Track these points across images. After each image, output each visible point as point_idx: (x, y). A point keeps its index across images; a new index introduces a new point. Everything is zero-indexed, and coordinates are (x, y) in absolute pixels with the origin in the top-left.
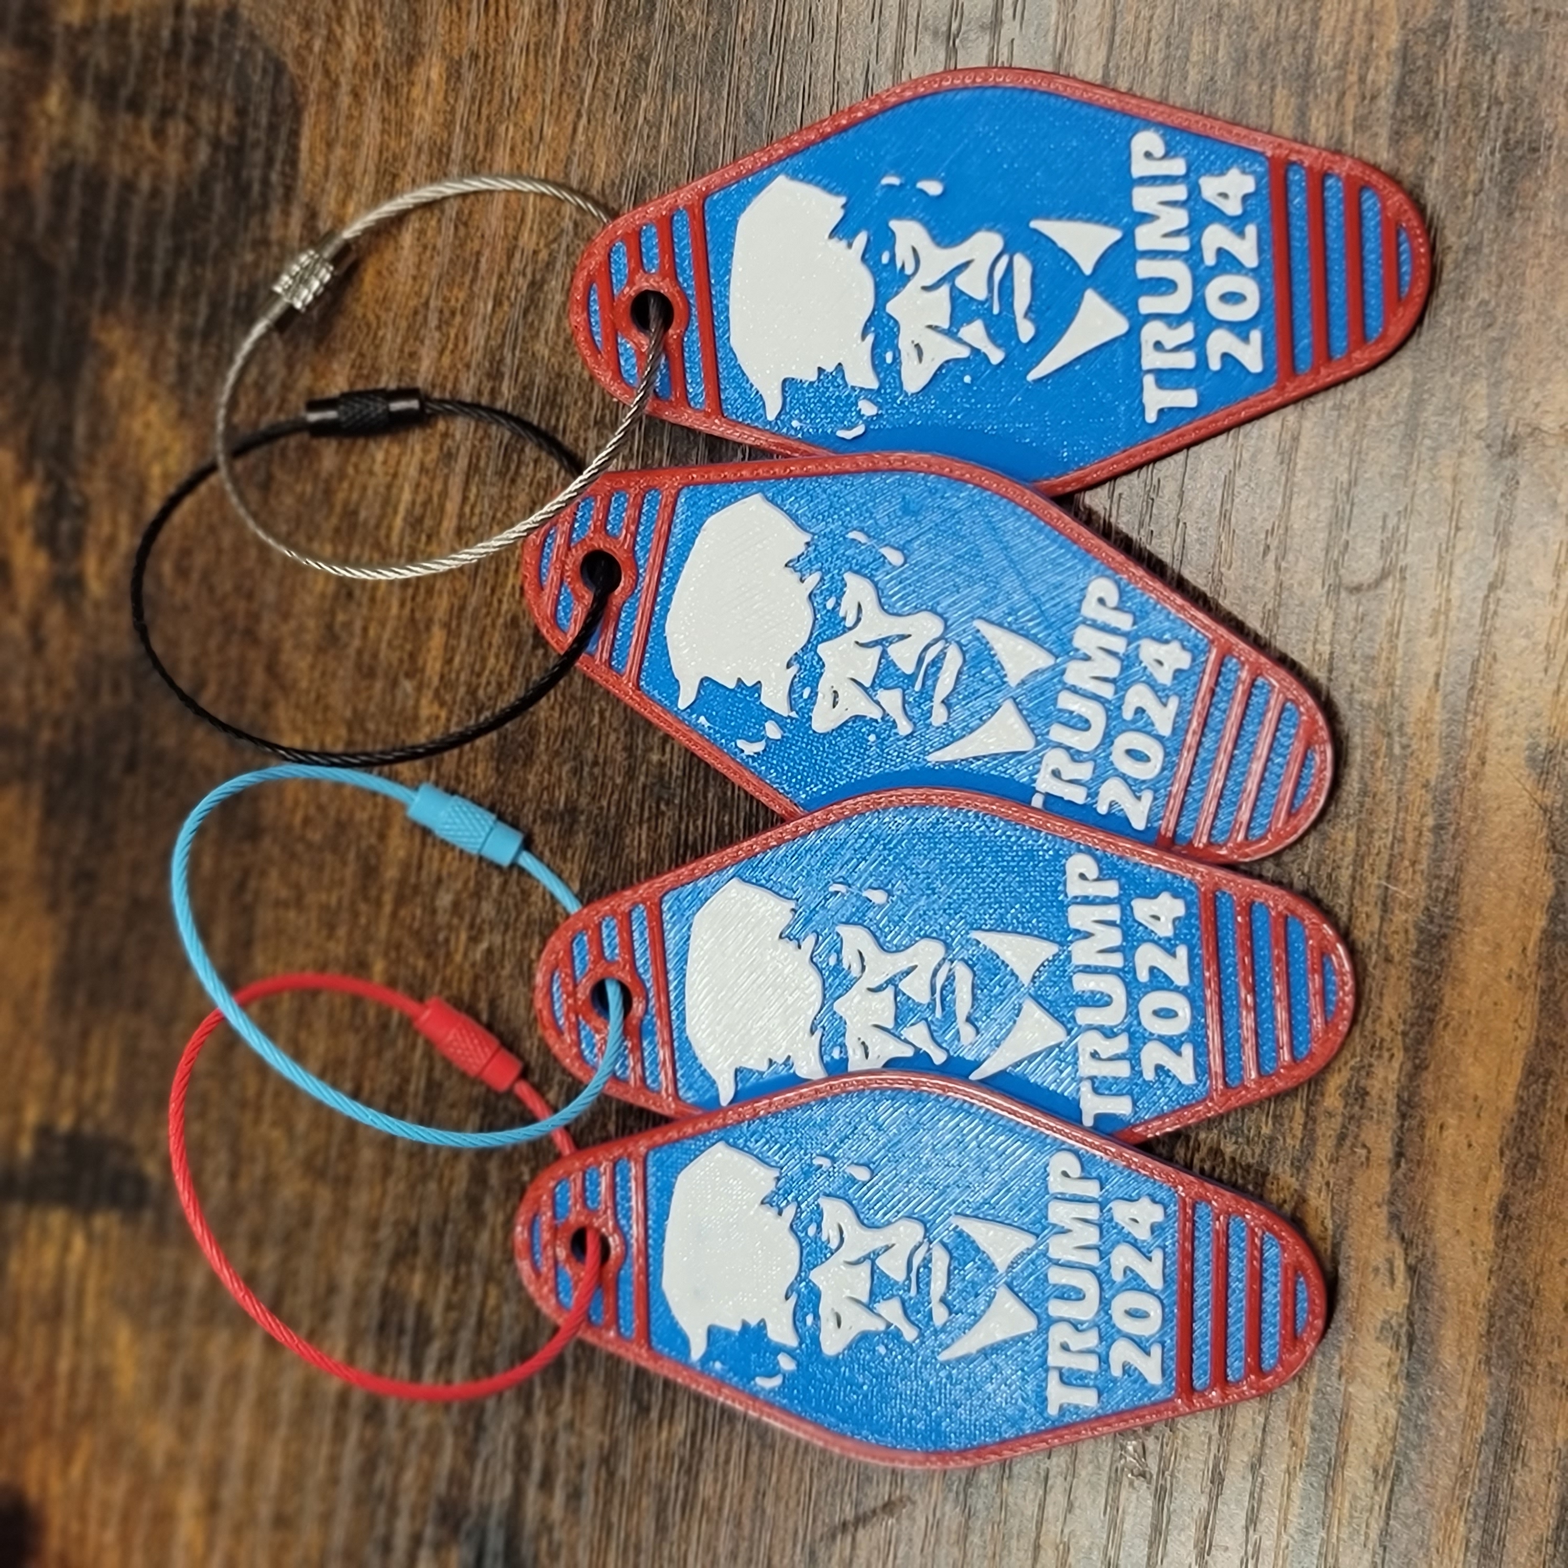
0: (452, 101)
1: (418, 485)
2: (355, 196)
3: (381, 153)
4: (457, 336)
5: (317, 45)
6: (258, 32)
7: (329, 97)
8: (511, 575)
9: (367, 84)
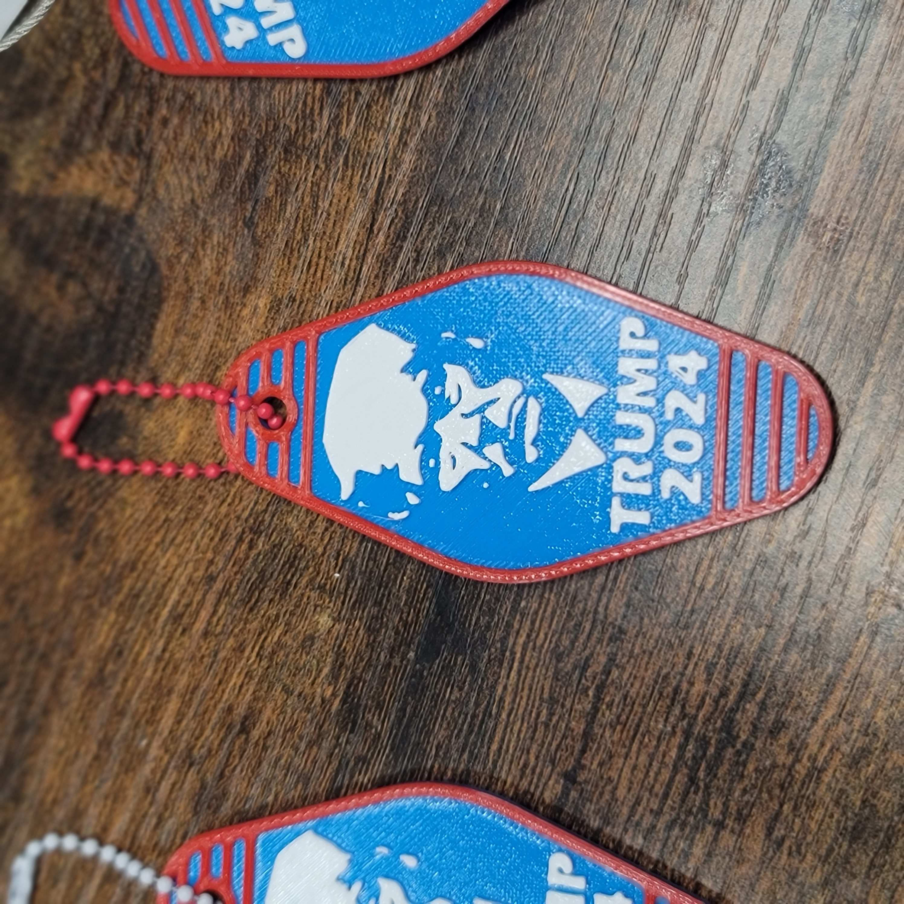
0: (269, 326)
1: (184, 591)
2: (187, 374)
3: (211, 347)
4: (235, 496)
5: (185, 257)
6: (146, 236)
7: (186, 298)
8: (235, 675)
9: (212, 296)
